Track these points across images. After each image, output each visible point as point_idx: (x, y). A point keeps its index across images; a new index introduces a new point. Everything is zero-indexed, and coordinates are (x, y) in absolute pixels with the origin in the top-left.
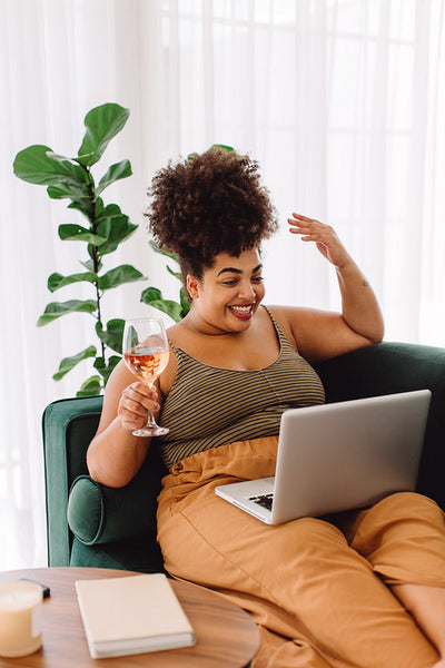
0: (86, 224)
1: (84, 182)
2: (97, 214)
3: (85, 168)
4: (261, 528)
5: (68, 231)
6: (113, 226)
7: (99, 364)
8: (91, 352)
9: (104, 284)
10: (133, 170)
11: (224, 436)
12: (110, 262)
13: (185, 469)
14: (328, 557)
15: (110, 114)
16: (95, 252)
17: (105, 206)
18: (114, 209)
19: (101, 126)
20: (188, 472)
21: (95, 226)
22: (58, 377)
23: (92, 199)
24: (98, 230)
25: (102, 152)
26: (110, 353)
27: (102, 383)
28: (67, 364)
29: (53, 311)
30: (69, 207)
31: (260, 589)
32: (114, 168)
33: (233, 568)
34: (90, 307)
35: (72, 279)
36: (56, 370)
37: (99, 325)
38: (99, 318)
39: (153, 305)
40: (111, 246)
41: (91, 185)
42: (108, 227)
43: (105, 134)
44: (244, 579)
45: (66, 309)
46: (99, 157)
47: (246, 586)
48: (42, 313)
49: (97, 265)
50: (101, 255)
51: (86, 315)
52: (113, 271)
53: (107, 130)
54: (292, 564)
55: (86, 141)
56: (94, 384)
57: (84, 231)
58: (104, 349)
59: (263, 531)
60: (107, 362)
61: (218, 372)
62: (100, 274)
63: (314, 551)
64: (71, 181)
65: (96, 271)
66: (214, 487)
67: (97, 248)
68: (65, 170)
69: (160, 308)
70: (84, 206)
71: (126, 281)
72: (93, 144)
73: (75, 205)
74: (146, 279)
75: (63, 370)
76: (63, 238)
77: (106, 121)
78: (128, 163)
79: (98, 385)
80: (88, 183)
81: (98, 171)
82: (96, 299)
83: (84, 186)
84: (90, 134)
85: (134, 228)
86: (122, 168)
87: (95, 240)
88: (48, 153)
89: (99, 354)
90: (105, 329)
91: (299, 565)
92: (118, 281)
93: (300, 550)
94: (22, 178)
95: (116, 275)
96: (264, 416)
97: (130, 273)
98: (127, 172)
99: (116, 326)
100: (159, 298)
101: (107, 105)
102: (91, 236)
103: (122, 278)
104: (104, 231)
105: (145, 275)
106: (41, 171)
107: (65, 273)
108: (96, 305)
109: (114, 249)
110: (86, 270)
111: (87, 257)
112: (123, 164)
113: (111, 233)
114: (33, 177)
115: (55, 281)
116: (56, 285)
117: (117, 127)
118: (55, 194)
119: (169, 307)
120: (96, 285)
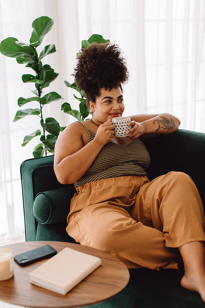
0: (34, 74)
1: (33, 54)
2: (39, 69)
3: (34, 48)
5: (26, 78)
6: (47, 74)
7: (43, 139)
8: (38, 133)
9: (43, 101)
10: (56, 49)
12: (46, 91)
15: (44, 22)
16: (39, 88)
17: (43, 65)
18: (47, 67)
19: (40, 28)
21: (39, 75)
22: (24, 145)
23: (37, 63)
25: (42, 40)
26: (47, 133)
28: (27, 139)
29: (19, 115)
30: (26, 66)
32: (47, 47)
34: (37, 112)
35: (29, 100)
37: (42, 121)
38: (42, 117)
39: (68, 113)
40: (46, 84)
41: (37, 56)
43: (42, 32)
45: (26, 114)
46: (40, 43)
49: (40, 92)
50: (42, 88)
51: (35, 116)
52: (47, 95)
53: (43, 30)
55: (33, 35)
56: (40, 148)
57: (33, 77)
58: (44, 131)
60: (46, 138)
62: (41, 97)
64: (27, 55)
65: (40, 96)
67: (40, 85)
69: (71, 114)
70: (34, 66)
71: (54, 99)
72: (37, 36)
73: (29, 65)
74: (63, 99)
75: (25, 142)
76: (24, 82)
77: (42, 25)
78: (54, 46)
79: (42, 148)
80: (35, 55)
81: (39, 50)
82: (40, 109)
83: (33, 56)
84: (35, 31)
85: (57, 75)
86: (51, 48)
87: (38, 82)
88: (16, 42)
89: (42, 134)
90: (44, 122)
92: (50, 100)
94: (4, 54)
95: (49, 97)
97: (55, 96)
98: (53, 50)
99: (49, 120)
100: (70, 110)
101: (43, 17)
102: (37, 80)
103: (52, 98)
104: (43, 76)
105: (62, 97)
106: (13, 50)
107: (25, 97)
108: (40, 111)
109: (48, 85)
110: (35, 96)
111: (35, 89)
112: (51, 46)
113: (46, 77)
114: (9, 53)
115: (21, 101)
116: (22, 103)
117: (48, 28)
118: (20, 61)
119: (75, 113)
120: (40, 102)
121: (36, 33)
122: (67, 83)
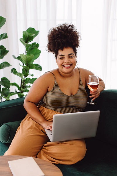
10: (8, 36)
18: (2, 47)
26: (2, 87)
32: (2, 35)
39: (16, 74)
60: (2, 90)
69: (18, 75)
74: (12, 66)
78: (6, 34)
85: (8, 51)
86: (4, 35)
95: (3, 64)
97: (7, 64)
99: (3, 79)
103: (5, 65)
109: (2, 58)
112: (5, 34)
117: (3, 23)
119: (20, 75)
122: (14, 57)
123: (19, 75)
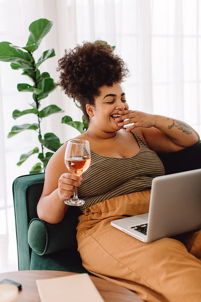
0: (31, 83)
1: (29, 60)
2: (37, 78)
3: (30, 53)
4: (139, 244)
5: (22, 87)
6: (45, 84)
7: (41, 156)
8: (36, 151)
9: (41, 115)
10: (56, 53)
11: (113, 193)
12: (45, 103)
13: (92, 211)
14: (180, 261)
15: (42, 25)
16: (37, 98)
17: (41, 73)
18: (46, 75)
19: (38, 31)
20: (93, 213)
21: (36, 84)
22: (19, 164)
23: (34, 70)
24: (38, 86)
25: (39, 44)
26: (46, 150)
27: (42, 166)
28: (24, 157)
29: (15, 130)
30: (23, 74)
31: (140, 279)
32: (45, 53)
33: (123, 267)
34: (34, 127)
35: (25, 112)
36: (18, 160)
37: (40, 136)
38: (40, 133)
39: (69, 124)
40: (45, 95)
41: (33, 62)
42: (43, 85)
43: (40, 35)
44: (130, 274)
45: (22, 129)
46: (38, 47)
47: (132, 277)
48: (10, 130)
49: (38, 104)
50: (40, 99)
51: (32, 131)
52: (46, 108)
53: (41, 33)
54: (159, 265)
55: (30, 39)
56: (38, 167)
57: (30, 86)
58: (43, 149)
59: (141, 246)
60: (45, 156)
61: (108, 159)
62: (40, 109)
63: (172, 257)
64: (23, 60)
65: (38, 108)
66: (109, 222)
67: (37, 95)
68: (19, 54)
70: (30, 74)
71: (53, 113)
72: (34, 40)
73: (26, 73)
74: (64, 111)
75: (22, 160)
76: (20, 91)
77: (40, 28)
79: (40, 168)
80: (32, 61)
81: (37, 55)
82: (38, 123)
83: (30, 63)
84: (32, 35)
86: (50, 53)
87: (36, 92)
88: (10, 45)
89: (40, 152)
90: (43, 138)
91: (164, 266)
92: (49, 113)
93: (163, 257)
95: (48, 110)
96: (133, 182)
97: (54, 109)
98: (53, 54)
99: (48, 136)
101: (40, 19)
102: (35, 89)
103: (51, 111)
104: (41, 86)
105: (63, 109)
106: (6, 55)
107: (21, 110)
109: (47, 96)
110: (32, 108)
111: (33, 101)
112: (51, 49)
113: (45, 88)
114: (2, 58)
115: (16, 114)
116: (17, 116)
117: (47, 30)
118: (15, 67)
119: (77, 125)
120: (38, 115)
121: (33, 38)
123: (75, 125)
